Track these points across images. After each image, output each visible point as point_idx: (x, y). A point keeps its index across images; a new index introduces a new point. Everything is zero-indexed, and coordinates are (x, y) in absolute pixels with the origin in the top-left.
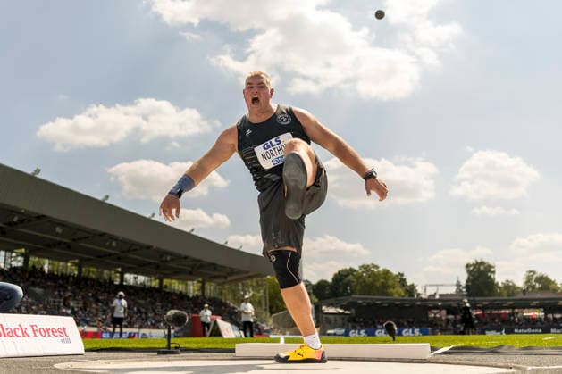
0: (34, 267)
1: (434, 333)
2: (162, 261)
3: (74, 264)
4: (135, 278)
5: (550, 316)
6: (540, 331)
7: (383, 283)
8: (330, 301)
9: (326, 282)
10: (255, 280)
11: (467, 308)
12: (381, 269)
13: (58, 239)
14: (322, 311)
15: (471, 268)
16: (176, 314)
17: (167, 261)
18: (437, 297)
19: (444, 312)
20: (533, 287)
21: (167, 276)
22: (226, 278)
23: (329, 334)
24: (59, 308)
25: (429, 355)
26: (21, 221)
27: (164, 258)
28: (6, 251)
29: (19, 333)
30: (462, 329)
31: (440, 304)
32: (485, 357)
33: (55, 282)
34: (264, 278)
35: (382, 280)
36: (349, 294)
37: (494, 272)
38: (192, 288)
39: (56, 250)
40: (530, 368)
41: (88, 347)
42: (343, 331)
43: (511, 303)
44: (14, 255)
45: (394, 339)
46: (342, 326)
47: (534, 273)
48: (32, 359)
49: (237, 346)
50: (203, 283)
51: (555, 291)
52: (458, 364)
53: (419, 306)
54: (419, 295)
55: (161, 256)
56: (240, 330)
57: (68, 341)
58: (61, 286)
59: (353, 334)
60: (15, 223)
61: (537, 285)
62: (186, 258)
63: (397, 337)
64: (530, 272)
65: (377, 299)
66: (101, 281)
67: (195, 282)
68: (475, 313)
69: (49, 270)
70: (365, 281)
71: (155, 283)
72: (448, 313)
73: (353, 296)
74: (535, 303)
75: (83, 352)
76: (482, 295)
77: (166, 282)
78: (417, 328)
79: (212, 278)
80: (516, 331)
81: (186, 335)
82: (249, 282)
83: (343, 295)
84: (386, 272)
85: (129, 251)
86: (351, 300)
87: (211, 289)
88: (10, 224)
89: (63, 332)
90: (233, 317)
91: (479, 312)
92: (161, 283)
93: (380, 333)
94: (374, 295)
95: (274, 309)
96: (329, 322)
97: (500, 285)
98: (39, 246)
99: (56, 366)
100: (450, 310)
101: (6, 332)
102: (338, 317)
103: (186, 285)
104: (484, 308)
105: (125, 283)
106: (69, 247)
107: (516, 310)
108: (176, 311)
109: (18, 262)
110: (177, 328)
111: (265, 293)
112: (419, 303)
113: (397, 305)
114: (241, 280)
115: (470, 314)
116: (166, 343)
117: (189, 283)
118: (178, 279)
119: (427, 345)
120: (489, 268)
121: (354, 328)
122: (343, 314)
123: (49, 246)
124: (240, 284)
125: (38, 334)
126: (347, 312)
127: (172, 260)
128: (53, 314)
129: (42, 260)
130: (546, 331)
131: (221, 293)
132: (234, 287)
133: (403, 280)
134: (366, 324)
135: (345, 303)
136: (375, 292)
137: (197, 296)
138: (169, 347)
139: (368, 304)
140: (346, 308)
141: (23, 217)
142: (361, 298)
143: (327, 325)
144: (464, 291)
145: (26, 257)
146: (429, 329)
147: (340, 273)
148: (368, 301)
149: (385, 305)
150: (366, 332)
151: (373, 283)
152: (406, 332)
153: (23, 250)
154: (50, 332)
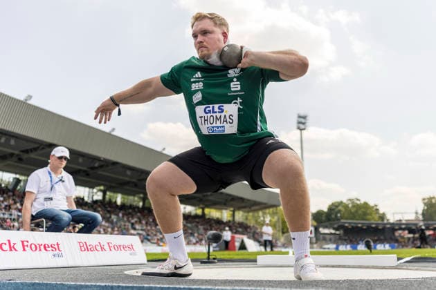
0: (110, 200)
1: (398, 247)
2: (204, 196)
3: (140, 198)
4: (185, 208)
7: (363, 212)
8: (327, 224)
9: (323, 211)
10: (271, 210)
11: (422, 230)
12: (362, 202)
13: (127, 179)
14: (319, 232)
15: (426, 201)
16: (214, 234)
17: (207, 196)
18: (404, 222)
19: (406, 232)
21: (208, 206)
22: (250, 208)
23: (324, 248)
24: (128, 230)
25: (396, 263)
26: (101, 166)
28: (90, 187)
29: (99, 248)
30: (419, 245)
31: (403, 226)
33: (125, 211)
34: (278, 208)
35: (363, 210)
36: (339, 220)
38: (225, 215)
39: (126, 187)
41: (150, 258)
42: (334, 246)
44: (95, 190)
45: (371, 251)
46: (334, 243)
48: (108, 267)
49: (259, 257)
50: (234, 212)
52: (417, 270)
53: (389, 228)
54: (388, 220)
56: (261, 245)
57: (135, 254)
58: (130, 213)
59: (342, 248)
60: (96, 168)
62: (222, 193)
63: (373, 251)
65: (359, 223)
67: (228, 211)
68: (428, 233)
69: (122, 203)
70: (350, 210)
71: (199, 212)
72: (410, 233)
73: (342, 221)
75: (146, 262)
76: (433, 220)
77: (207, 211)
78: (387, 243)
79: (239, 208)
81: (220, 250)
82: (267, 211)
83: (334, 221)
84: (366, 204)
86: (340, 224)
87: (240, 216)
88: (93, 168)
89: (131, 247)
90: (256, 236)
91: (431, 232)
92: (203, 212)
93: (361, 247)
94: (357, 220)
95: (285, 230)
96: (324, 239)
98: (113, 185)
99: (126, 272)
100: (411, 231)
101: (89, 248)
102: (332, 236)
103: (222, 213)
104: (434, 229)
106: (136, 185)
108: (214, 232)
109: (98, 196)
110: (215, 245)
111: (278, 219)
112: (388, 226)
113: (373, 228)
114: (261, 209)
115: (424, 234)
116: (207, 255)
117: (224, 211)
118: (216, 209)
119: (395, 256)
121: (343, 244)
122: (335, 234)
123: (121, 184)
124: (260, 213)
125: (112, 249)
126: (338, 232)
128: (123, 234)
129: (115, 195)
131: (247, 219)
132: (256, 214)
133: (377, 210)
134: (351, 241)
135: (336, 226)
136: (357, 218)
137: (230, 221)
138: (209, 258)
139: (352, 227)
140: (337, 229)
141: (102, 163)
142: (347, 223)
143: (324, 242)
144: (421, 217)
145: (104, 193)
146: (396, 245)
147: (333, 204)
148: (352, 225)
149: (365, 227)
150: (351, 247)
151: (356, 212)
152: (380, 247)
153: (102, 188)
154: (122, 247)
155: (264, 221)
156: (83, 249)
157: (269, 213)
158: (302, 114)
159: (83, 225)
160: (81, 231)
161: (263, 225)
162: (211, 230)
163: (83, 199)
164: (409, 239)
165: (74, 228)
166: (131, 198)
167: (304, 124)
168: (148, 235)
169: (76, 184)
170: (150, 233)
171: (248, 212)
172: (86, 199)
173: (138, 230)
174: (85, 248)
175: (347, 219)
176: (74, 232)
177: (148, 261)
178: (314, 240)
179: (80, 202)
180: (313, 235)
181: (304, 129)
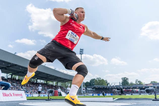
0: (14, 78)
1: (113, 95)
2: (47, 77)
4: (40, 81)
5: (141, 91)
6: (139, 94)
8: (89, 87)
9: (88, 82)
11: (122, 89)
12: (102, 79)
13: (20, 71)
14: (87, 89)
15: (123, 79)
16: (50, 90)
18: (115, 86)
19: (116, 89)
20: (137, 83)
21: (49, 80)
22: (63, 81)
23: (89, 95)
24: (20, 89)
25: (112, 100)
27: (48, 76)
28: (7, 73)
29: (10, 95)
31: (115, 88)
32: (126, 101)
33: (19, 82)
35: (102, 82)
36: (93, 85)
37: (128, 80)
39: (20, 73)
40: (136, 103)
42: (92, 94)
43: (132, 87)
44: (8, 74)
47: (137, 80)
48: (13, 102)
51: (142, 85)
52: (119, 103)
53: (110, 88)
54: (110, 85)
55: (47, 75)
57: (23, 97)
59: (94, 95)
60: (9, 66)
61: (138, 83)
62: (53, 76)
63: (105, 96)
64: (136, 80)
65: (101, 86)
66: (31, 82)
67: (56, 82)
68: (123, 90)
69: (18, 79)
70: (98, 82)
71: (45, 82)
72: (117, 90)
73: (95, 86)
74: (138, 87)
75: (26, 100)
76: (125, 85)
78: (110, 93)
79: (60, 81)
80: (133, 94)
81: (53, 96)
82: (69, 82)
83: (92, 85)
84: (103, 80)
85: (39, 74)
87: (59, 84)
89: (21, 95)
91: (125, 90)
92: (47, 82)
93: (101, 95)
94: (100, 85)
97: (130, 83)
98: (15, 72)
99: (20, 104)
100: (118, 89)
102: (91, 91)
103: (53, 83)
104: (126, 89)
105: (37, 82)
107: (133, 89)
108: (51, 89)
109: (10, 77)
110: (50, 94)
112: (110, 87)
113: (105, 88)
114: (67, 81)
115: (122, 90)
116: (48, 98)
118: (51, 81)
119: (112, 98)
120: (127, 79)
121: (95, 94)
122: (92, 90)
123: (18, 72)
124: (67, 83)
125: (15, 95)
126: (93, 90)
127: (50, 76)
128: (18, 90)
129: (16, 76)
130: (140, 94)
132: (65, 83)
133: (107, 82)
134: (98, 92)
135: (93, 87)
136: (100, 84)
137: (56, 86)
138: (48, 99)
139: (98, 88)
140: (93, 88)
141: (11, 65)
142: (97, 86)
143: (88, 93)
144: (121, 84)
145: (12, 75)
146: (113, 94)
147: (92, 80)
148: (98, 87)
149: (102, 88)
150: (98, 95)
151: (100, 82)
152: (107, 95)
153: (11, 74)
154: (18, 95)
155: (68, 86)
156: (4, 95)
157: (70, 83)
158: (82, 49)
159: (4, 87)
160: (3, 89)
161: (67, 87)
162: (49, 89)
163: (4, 78)
164: (117, 92)
165: (1, 88)
166: (22, 77)
167: (82, 52)
168: (27, 90)
169: (2, 72)
170: (28, 90)
171: (63, 82)
172: (5, 78)
173: (24, 89)
174: (5, 95)
175: (96, 85)
176: (1, 89)
177: (27, 100)
178: (85, 92)
179: (3, 78)
180: (85, 91)
181: (82, 54)
